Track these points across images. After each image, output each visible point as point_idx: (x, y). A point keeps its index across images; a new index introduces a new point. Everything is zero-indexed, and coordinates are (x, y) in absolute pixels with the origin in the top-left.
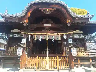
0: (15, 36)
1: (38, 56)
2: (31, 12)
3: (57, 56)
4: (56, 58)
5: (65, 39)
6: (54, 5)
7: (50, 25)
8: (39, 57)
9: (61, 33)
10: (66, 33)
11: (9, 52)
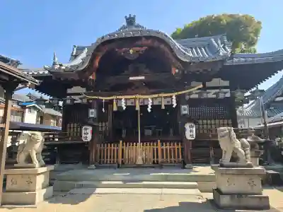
0: (75, 102)
1: (121, 142)
2: (100, 57)
3: (159, 141)
4: (157, 145)
5: (174, 106)
6: (144, 39)
7: (143, 78)
8: (123, 143)
9: (165, 93)
10: (176, 94)
11: (68, 135)
